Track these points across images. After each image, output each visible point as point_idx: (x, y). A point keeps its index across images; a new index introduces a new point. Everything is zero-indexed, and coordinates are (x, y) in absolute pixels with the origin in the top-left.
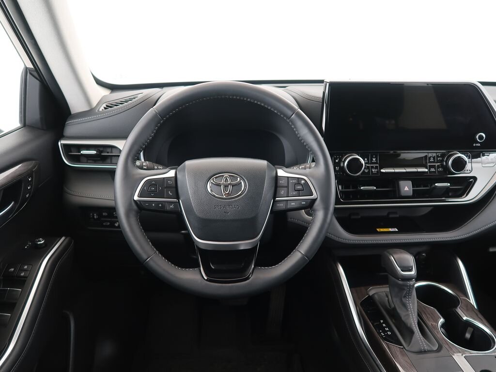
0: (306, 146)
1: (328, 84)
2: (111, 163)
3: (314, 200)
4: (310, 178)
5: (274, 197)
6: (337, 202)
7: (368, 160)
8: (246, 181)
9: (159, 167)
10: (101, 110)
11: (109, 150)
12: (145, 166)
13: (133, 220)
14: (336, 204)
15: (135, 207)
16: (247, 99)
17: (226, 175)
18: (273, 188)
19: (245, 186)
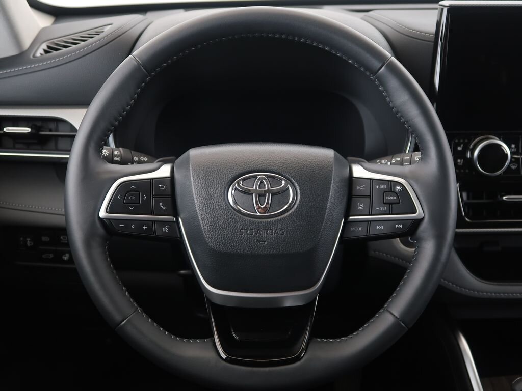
0: (404, 123)
1: (445, 10)
2: (57, 150)
3: (419, 222)
4: (412, 182)
5: (347, 214)
6: (460, 223)
7: (517, 147)
8: (297, 187)
9: (142, 158)
10: (38, 55)
11: (52, 125)
12: (117, 156)
13: (98, 253)
14: (458, 227)
15: (101, 230)
16: (300, 38)
17: (261, 175)
18: (345, 200)
19: (295, 194)
